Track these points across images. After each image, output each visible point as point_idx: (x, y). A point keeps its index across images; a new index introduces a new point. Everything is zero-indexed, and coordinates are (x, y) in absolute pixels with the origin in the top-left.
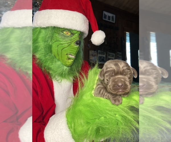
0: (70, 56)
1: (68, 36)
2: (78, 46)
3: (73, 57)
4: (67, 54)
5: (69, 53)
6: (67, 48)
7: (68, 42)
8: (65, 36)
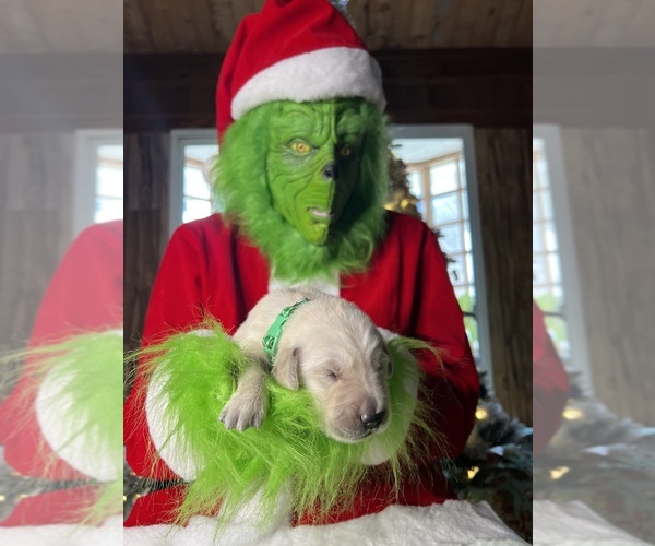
0: (316, 213)
1: (305, 157)
2: (330, 180)
3: (324, 214)
4: (308, 209)
5: (312, 205)
6: (305, 191)
7: (304, 174)
8: (297, 157)
